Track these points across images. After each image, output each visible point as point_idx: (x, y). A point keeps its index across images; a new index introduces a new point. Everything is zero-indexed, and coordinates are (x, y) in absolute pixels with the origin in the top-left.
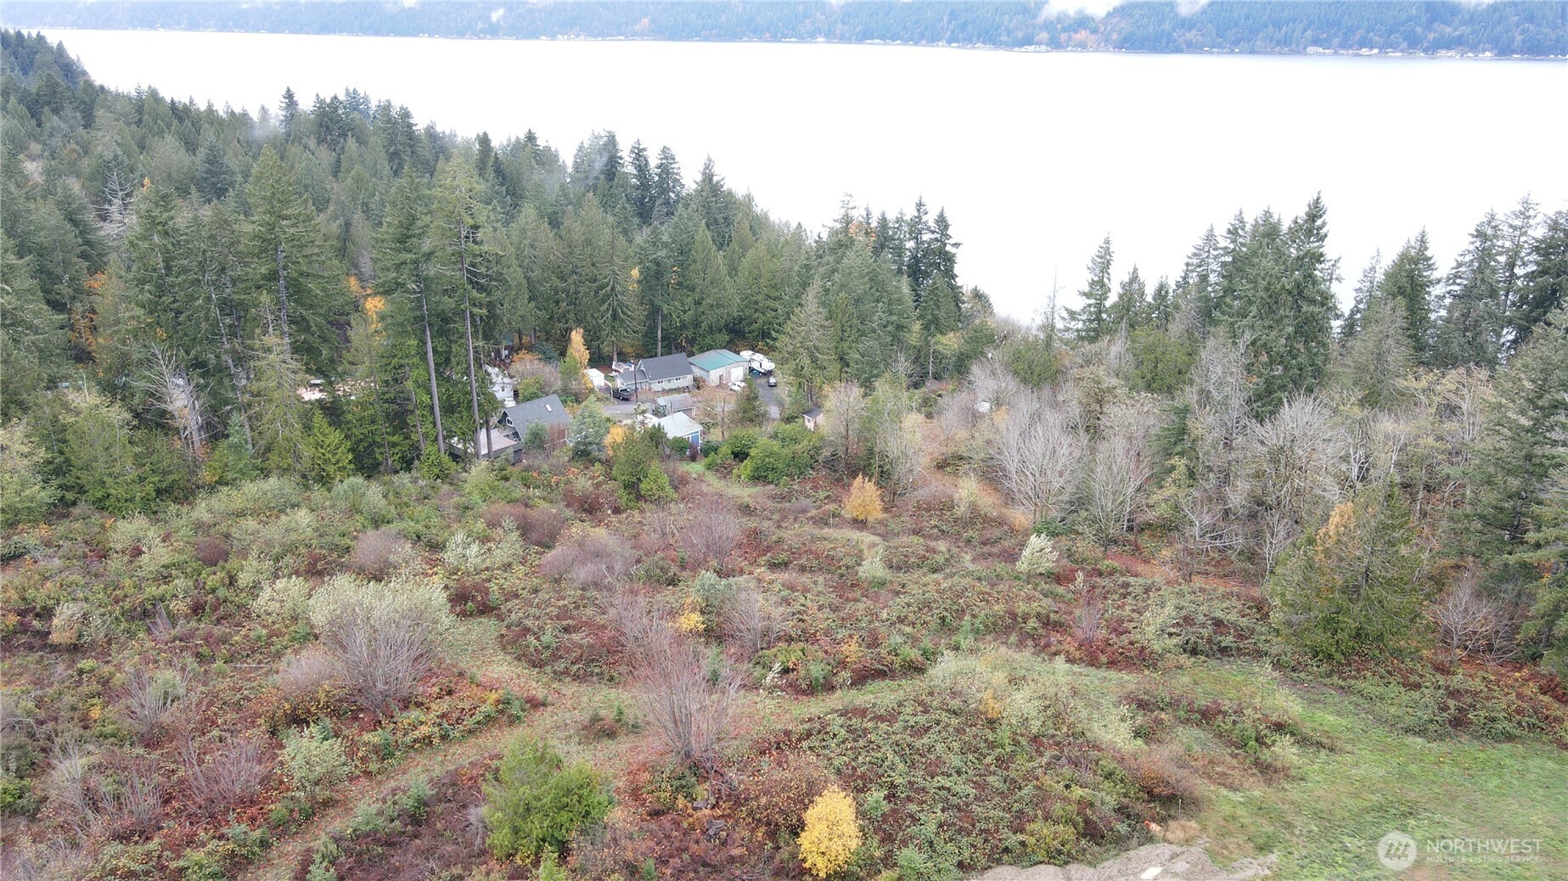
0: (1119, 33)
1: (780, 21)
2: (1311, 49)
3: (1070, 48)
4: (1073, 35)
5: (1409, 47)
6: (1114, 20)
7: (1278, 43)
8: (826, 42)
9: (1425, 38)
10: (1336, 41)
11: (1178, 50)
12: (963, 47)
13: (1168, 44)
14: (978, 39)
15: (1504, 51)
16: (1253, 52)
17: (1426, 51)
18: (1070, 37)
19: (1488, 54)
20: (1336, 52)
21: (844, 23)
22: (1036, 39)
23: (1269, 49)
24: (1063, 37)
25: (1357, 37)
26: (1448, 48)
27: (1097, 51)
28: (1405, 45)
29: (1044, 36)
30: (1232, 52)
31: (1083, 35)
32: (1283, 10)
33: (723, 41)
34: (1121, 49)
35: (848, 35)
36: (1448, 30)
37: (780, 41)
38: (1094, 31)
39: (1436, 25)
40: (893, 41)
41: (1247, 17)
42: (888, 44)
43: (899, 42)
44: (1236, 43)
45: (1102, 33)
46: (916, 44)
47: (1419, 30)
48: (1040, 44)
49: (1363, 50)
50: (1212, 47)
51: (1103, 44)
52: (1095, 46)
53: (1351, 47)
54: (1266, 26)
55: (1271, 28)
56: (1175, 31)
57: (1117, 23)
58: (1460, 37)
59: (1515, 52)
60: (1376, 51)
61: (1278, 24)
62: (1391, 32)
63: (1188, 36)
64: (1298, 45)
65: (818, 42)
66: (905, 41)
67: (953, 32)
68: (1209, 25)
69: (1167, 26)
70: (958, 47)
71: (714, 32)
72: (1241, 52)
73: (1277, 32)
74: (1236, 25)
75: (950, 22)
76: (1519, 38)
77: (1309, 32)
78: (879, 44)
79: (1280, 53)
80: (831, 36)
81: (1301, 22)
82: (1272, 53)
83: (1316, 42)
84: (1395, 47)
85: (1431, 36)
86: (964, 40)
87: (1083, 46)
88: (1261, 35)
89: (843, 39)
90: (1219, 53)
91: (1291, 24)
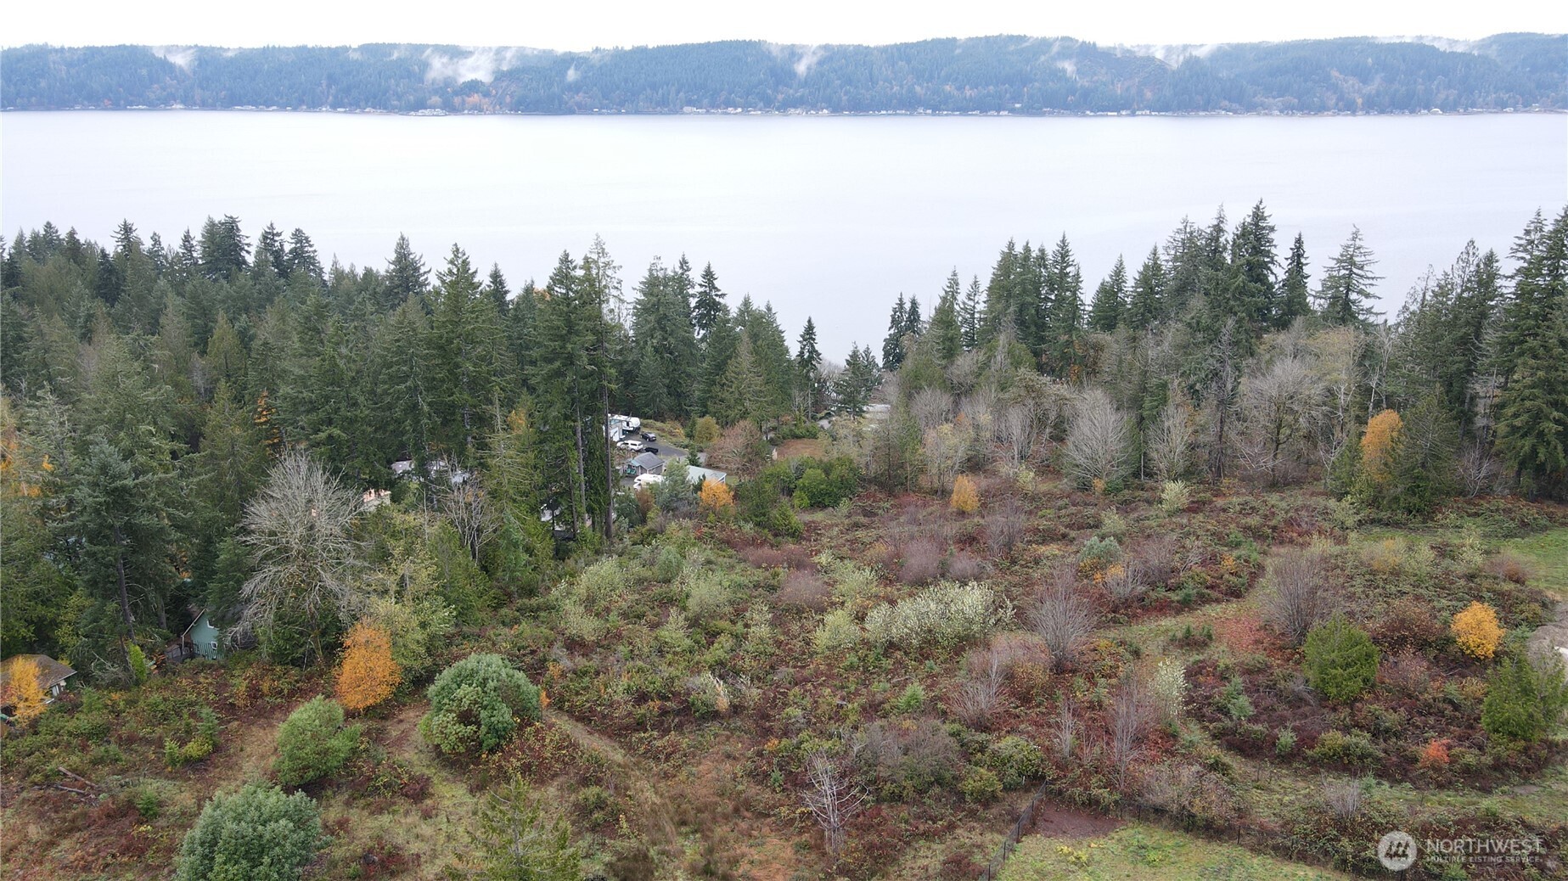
0: (512, 97)
1: (120, 86)
2: (687, 109)
3: (466, 112)
4: (467, 99)
5: (765, 107)
6: (504, 84)
7: (658, 104)
8: (185, 109)
9: (775, 98)
10: (706, 101)
11: (569, 111)
12: (351, 112)
13: (560, 106)
14: (366, 104)
15: (837, 109)
16: (638, 112)
17: (778, 109)
18: (463, 101)
19: (825, 111)
20: (708, 112)
21: (203, 89)
22: (429, 102)
23: (651, 110)
24: (457, 100)
25: (723, 98)
26: (795, 107)
27: (494, 113)
28: (762, 104)
29: (436, 99)
30: (619, 113)
31: (476, 98)
32: (655, 75)
33: (48, 109)
34: (517, 111)
35: (210, 101)
36: (791, 91)
37: (125, 109)
38: (486, 94)
39: (780, 88)
40: (268, 107)
41: (626, 81)
42: (261, 110)
43: (275, 108)
44: (622, 104)
45: (495, 96)
46: (295, 109)
47: (769, 91)
48: (433, 107)
49: (730, 109)
50: (601, 108)
51: (498, 107)
52: (491, 108)
53: (718, 107)
54: (645, 89)
55: (648, 90)
56: (564, 93)
57: (508, 86)
58: (802, 97)
59: (843, 109)
60: (739, 110)
61: (654, 87)
62: (748, 95)
63: (577, 98)
64: (675, 105)
65: (176, 109)
66: (282, 107)
67: (336, 97)
68: (595, 88)
69: (555, 89)
70: (345, 112)
71: (33, 99)
72: (627, 113)
73: (655, 95)
74: (618, 88)
75: (329, 86)
76: (845, 98)
77: (682, 94)
78: (251, 110)
79: (661, 113)
80: (191, 102)
81: (673, 85)
82: (655, 113)
83: (690, 103)
84: (755, 109)
85: (780, 97)
86: (351, 105)
87: (478, 110)
88: (641, 97)
89: (206, 105)
90: (608, 114)
91: (665, 87)
